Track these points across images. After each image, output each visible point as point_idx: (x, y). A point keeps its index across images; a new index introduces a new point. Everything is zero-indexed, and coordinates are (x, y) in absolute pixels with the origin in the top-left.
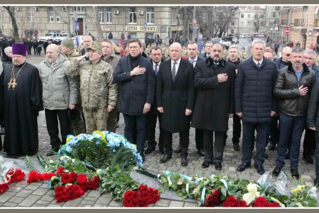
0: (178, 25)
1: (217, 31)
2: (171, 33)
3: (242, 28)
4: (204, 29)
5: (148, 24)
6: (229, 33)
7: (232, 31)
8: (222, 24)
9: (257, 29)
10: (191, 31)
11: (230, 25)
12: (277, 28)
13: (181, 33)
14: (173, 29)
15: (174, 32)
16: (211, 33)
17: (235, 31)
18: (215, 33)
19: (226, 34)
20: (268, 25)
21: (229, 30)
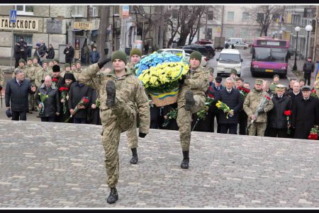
0: (89, 18)
1: (174, 32)
2: (70, 34)
3: (231, 26)
4: (145, 27)
5: (19, 13)
6: (202, 36)
7: (209, 33)
8: (185, 17)
9: (264, 30)
10: (117, 32)
11: (203, 20)
12: (309, 27)
13: (94, 36)
14: (76, 26)
15: (79, 33)
16: (161, 36)
17: (215, 34)
18: (169, 36)
19: (195, 39)
20: (289, 19)
21: (202, 30)
